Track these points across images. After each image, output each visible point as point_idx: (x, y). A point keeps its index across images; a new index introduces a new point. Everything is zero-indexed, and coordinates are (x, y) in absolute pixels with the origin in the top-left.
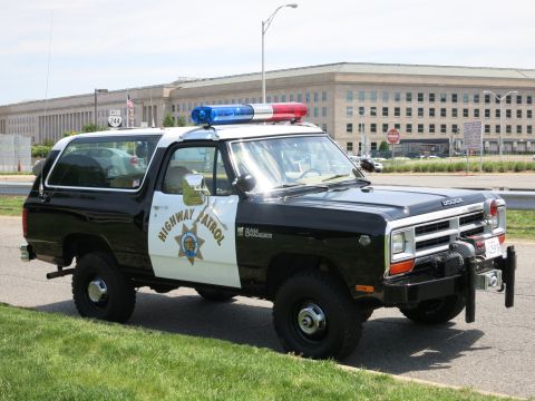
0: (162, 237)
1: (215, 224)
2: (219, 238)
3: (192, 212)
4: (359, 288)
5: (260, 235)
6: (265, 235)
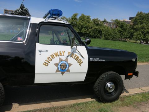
0: (46, 64)
1: (78, 57)
2: (80, 63)
3: (64, 52)
4: (129, 74)
5: (100, 60)
6: (102, 60)
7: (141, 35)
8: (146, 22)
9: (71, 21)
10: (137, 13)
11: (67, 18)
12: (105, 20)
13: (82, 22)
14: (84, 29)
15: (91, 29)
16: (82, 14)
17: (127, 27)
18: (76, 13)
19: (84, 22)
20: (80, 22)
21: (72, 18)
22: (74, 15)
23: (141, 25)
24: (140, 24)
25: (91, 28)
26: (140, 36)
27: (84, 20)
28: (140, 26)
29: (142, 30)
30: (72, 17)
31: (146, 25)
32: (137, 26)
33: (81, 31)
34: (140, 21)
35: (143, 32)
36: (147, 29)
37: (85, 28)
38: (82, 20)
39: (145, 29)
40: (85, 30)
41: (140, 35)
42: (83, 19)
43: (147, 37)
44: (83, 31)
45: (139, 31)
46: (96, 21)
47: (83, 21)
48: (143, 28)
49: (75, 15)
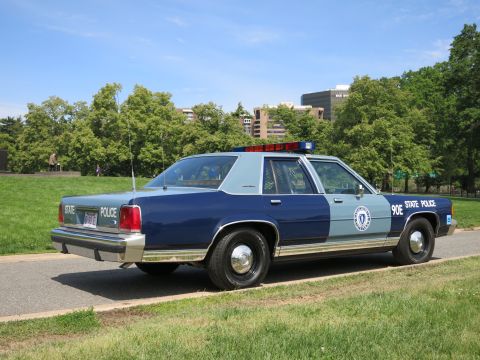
7: (375, 159)
8: (386, 111)
9: (93, 115)
10: (353, 81)
11: (71, 104)
12: (240, 107)
13: (142, 120)
14: (149, 145)
15: (190, 145)
16: (137, 87)
17: (323, 134)
18: (111, 84)
19: (148, 120)
20: (133, 120)
21: (96, 104)
22: (103, 91)
23: (370, 123)
24: (367, 121)
25: (193, 140)
26: (373, 165)
27: (148, 109)
28: (368, 128)
29: (377, 141)
30: (96, 97)
31: (388, 123)
32: (357, 127)
33: (139, 157)
34: (366, 110)
35: (381, 150)
36: (394, 138)
37: (153, 141)
38: (138, 112)
39: (387, 137)
40: (154, 151)
41: (373, 158)
42: (143, 108)
43: (396, 165)
44: (148, 153)
45: (367, 145)
46: (210, 115)
47: (142, 116)
48: (380, 133)
49: (109, 91)
